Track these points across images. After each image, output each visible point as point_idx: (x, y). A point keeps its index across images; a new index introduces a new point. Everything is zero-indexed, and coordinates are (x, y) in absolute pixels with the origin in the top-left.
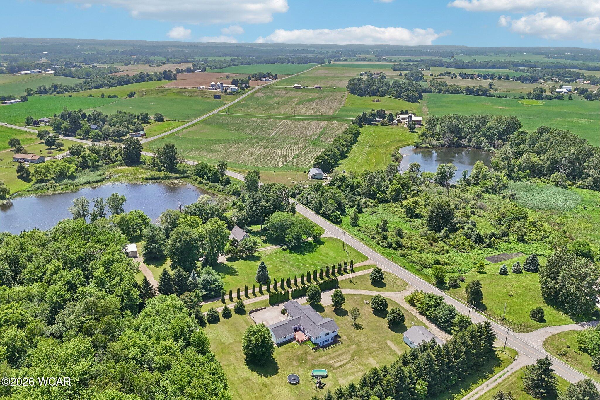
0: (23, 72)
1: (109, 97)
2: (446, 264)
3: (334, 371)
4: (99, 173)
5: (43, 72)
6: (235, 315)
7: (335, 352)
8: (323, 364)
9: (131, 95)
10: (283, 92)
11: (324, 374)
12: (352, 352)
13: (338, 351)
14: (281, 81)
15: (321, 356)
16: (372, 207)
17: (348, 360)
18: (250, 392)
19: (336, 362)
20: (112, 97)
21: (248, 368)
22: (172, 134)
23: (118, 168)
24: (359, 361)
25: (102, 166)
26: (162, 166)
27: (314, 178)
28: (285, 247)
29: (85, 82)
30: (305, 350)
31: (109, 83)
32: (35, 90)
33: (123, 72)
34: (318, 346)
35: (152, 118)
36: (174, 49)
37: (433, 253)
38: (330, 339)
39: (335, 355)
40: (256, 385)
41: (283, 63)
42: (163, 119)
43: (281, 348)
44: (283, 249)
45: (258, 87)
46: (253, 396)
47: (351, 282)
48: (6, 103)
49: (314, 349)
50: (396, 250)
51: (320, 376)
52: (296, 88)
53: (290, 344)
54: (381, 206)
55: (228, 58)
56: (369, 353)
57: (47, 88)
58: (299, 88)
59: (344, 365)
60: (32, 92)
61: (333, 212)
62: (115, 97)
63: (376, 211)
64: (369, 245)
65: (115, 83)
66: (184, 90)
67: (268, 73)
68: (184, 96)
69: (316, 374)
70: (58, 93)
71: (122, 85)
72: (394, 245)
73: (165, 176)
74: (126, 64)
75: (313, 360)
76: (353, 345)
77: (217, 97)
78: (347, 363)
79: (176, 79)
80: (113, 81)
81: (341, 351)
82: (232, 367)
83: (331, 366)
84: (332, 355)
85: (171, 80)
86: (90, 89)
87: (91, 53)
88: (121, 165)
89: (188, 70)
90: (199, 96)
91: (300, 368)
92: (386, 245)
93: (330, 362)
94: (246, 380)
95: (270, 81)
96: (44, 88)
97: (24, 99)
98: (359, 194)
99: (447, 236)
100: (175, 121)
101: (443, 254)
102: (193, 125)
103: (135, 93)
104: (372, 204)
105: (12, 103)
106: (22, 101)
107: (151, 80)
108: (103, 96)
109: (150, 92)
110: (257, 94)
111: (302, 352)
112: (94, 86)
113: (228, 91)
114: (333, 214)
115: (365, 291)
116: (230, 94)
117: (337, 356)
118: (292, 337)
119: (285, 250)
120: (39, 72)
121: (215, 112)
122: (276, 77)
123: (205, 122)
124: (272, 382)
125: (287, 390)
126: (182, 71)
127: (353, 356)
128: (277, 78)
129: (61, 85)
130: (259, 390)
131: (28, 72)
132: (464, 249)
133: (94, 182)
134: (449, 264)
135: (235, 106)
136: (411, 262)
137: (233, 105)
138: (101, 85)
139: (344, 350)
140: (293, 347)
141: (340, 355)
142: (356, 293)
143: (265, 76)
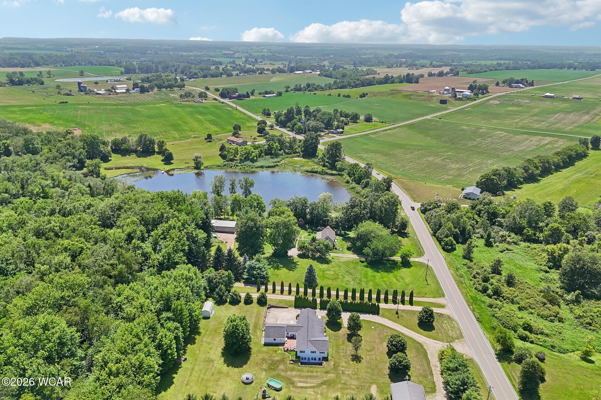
0: (297, 72)
1: (344, 96)
2: (542, 333)
3: (292, 389)
4: (276, 160)
5: (313, 73)
6: (255, 305)
7: (308, 372)
8: (288, 378)
9: (363, 96)
10: (525, 101)
11: (278, 386)
12: (325, 379)
13: (312, 372)
14: (535, 89)
15: (292, 370)
16: (509, 243)
17: (314, 385)
18: (202, 372)
19: (301, 382)
20: (346, 97)
21: (222, 353)
22: (367, 135)
23: (295, 159)
24: (325, 390)
25: (282, 155)
26: (327, 162)
27: (466, 198)
28: (363, 259)
29: (335, 82)
30: (284, 358)
31: (353, 84)
32: (292, 87)
33: (379, 74)
34: (299, 360)
35: (362, 118)
36: (451, 53)
37: (538, 315)
38: (317, 359)
39: (307, 374)
40: (213, 369)
41: (561, 68)
42: (372, 120)
43: (265, 347)
44: (361, 261)
45: (499, 94)
46: (202, 376)
47: (397, 313)
48: (265, 97)
49: (293, 361)
50: (490, 297)
51: (273, 387)
52: (547, 97)
53: (275, 348)
54: (523, 244)
55: (495, 62)
56: (342, 388)
57: (302, 86)
58: (551, 97)
59: (306, 388)
60: (289, 89)
61: (447, 236)
62: (348, 96)
63: (512, 249)
64: (460, 283)
65: (359, 84)
66: (415, 93)
67: (523, 80)
68: (412, 99)
69: (272, 384)
70: (309, 91)
71: (365, 86)
72: (490, 292)
73: (323, 172)
74: (388, 67)
75: (282, 371)
76: (333, 373)
77: (443, 102)
78: (311, 387)
79: (417, 82)
80: (358, 82)
81: (315, 374)
82: (210, 346)
83: (293, 383)
84: (303, 374)
85: (412, 83)
86: (336, 89)
87: (368, 57)
88: (298, 156)
89: (441, 74)
90: (425, 100)
91: (264, 372)
92: (481, 289)
93: (296, 379)
94: (210, 361)
95: (522, 88)
96: (300, 86)
97: (280, 94)
98: (501, 225)
99: (577, 301)
100: (382, 122)
101: (552, 321)
102: (396, 128)
103: (367, 94)
104: (511, 240)
105: (269, 97)
106: (277, 96)
107: (393, 82)
108: (339, 95)
109: (381, 93)
110: (491, 102)
111: (279, 359)
112: (340, 86)
113: (458, 96)
114: (445, 239)
115: (403, 328)
116: (460, 99)
117: (307, 377)
118: (282, 342)
119: (362, 262)
120: (310, 72)
121: (429, 117)
122: (532, 84)
123: (411, 126)
124: (228, 373)
125: (234, 385)
126: (434, 74)
127: (323, 383)
128: (533, 86)
129: (314, 84)
130: (211, 374)
131: (301, 72)
132: (590, 324)
133: (266, 167)
134: (547, 335)
135: (456, 112)
136: (494, 316)
137: (454, 111)
138: (346, 86)
139: (319, 374)
140: (276, 351)
141: (311, 377)
142: (391, 326)
143: (517, 82)
